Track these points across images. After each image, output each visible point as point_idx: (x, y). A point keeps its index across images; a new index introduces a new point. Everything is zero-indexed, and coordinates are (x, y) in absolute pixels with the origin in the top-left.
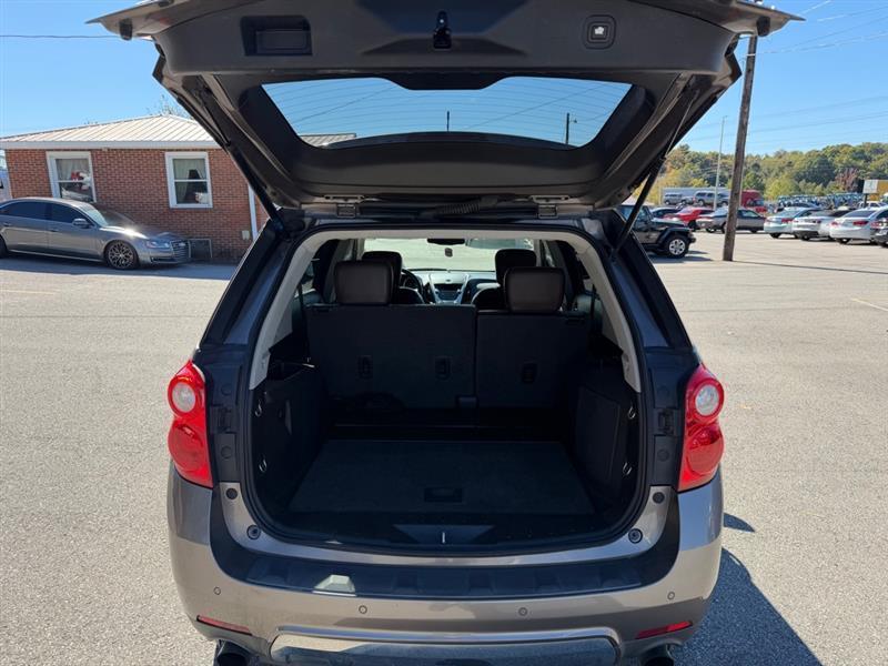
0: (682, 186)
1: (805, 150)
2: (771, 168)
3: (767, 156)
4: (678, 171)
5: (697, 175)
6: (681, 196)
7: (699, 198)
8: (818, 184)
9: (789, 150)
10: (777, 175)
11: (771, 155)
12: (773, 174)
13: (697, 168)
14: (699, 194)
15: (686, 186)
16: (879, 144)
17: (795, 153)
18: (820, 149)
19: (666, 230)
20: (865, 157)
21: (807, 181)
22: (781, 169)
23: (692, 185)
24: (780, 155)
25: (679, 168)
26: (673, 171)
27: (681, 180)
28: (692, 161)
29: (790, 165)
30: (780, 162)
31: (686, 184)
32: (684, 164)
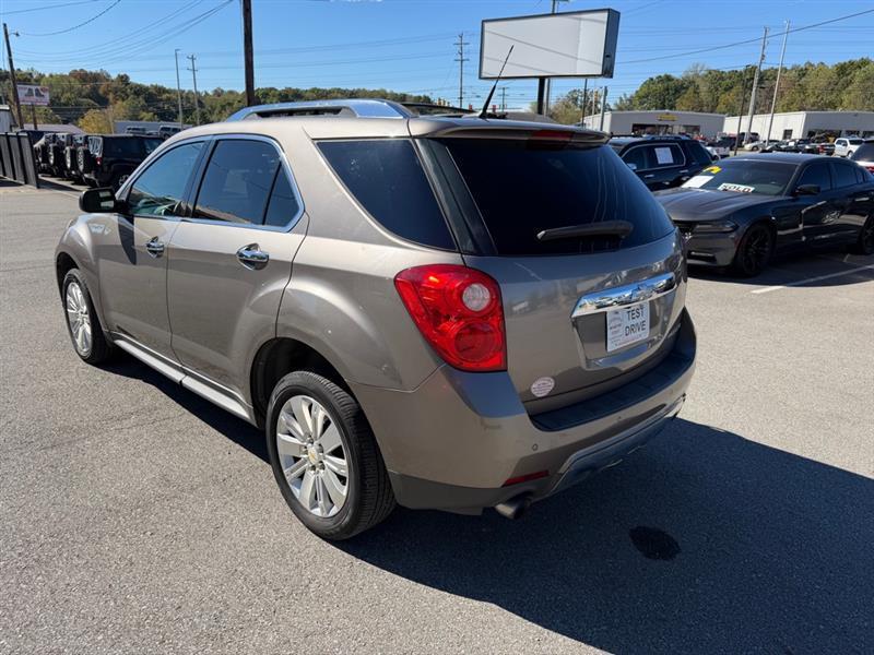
0: (131, 120)
2: (213, 105)
3: (206, 93)
4: (124, 103)
5: (144, 109)
6: (144, 130)
7: (164, 132)
9: (226, 89)
10: (220, 112)
11: (210, 93)
12: (217, 111)
13: (141, 100)
14: (162, 129)
15: (137, 120)
17: (231, 92)
22: (223, 107)
23: (142, 119)
24: (218, 93)
25: (123, 100)
26: (119, 102)
27: (130, 114)
28: (135, 93)
29: (230, 104)
30: (220, 100)
31: (135, 118)
32: (128, 96)
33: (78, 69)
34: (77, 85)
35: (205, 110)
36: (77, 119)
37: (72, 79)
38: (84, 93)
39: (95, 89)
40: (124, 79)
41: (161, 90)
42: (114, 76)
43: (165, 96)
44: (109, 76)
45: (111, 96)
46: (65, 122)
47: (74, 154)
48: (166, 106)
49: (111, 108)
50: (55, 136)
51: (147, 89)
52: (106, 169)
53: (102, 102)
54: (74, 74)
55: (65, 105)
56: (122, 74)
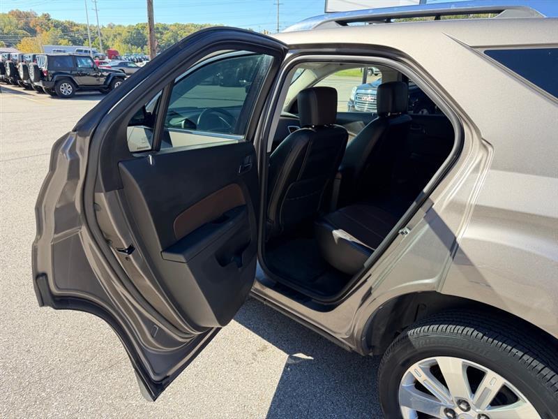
0: (53, 44)
1: (126, 25)
2: (108, 34)
3: (103, 27)
4: (48, 33)
5: (62, 37)
8: (138, 47)
9: (117, 24)
10: (113, 40)
11: (106, 26)
12: (111, 39)
13: (59, 32)
15: (57, 44)
16: (165, 25)
17: (120, 26)
18: (134, 24)
19: (109, 75)
20: (160, 32)
21: (132, 45)
22: (115, 36)
23: (60, 44)
24: (111, 27)
25: (47, 31)
26: (45, 32)
27: (53, 40)
28: (55, 26)
29: (119, 34)
30: (113, 32)
31: (56, 43)
32: (50, 28)
33: (15, 10)
34: (15, 21)
35: (103, 38)
36: (16, 44)
37: (11, 16)
38: (19, 26)
39: (27, 23)
40: (47, 17)
41: (73, 25)
42: (40, 15)
43: (75, 28)
44: (36, 14)
45: (38, 29)
46: (8, 46)
47: (26, 68)
48: (76, 35)
49: (38, 36)
50: (9, 55)
51: (62, 24)
52: (50, 78)
53: (33, 32)
54: (12, 13)
55: (6, 34)
56: (46, 13)
